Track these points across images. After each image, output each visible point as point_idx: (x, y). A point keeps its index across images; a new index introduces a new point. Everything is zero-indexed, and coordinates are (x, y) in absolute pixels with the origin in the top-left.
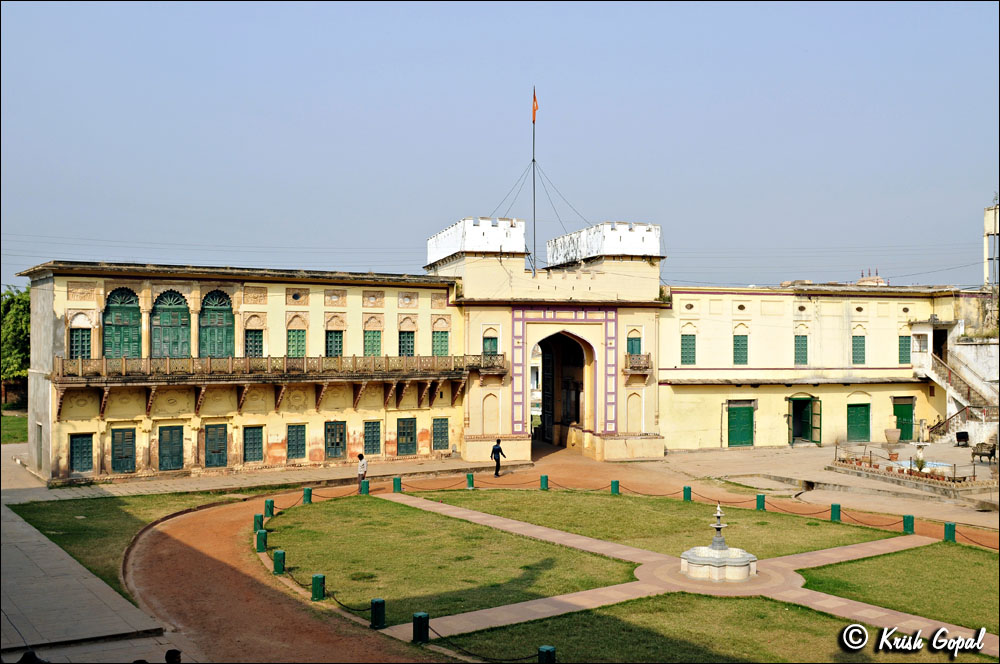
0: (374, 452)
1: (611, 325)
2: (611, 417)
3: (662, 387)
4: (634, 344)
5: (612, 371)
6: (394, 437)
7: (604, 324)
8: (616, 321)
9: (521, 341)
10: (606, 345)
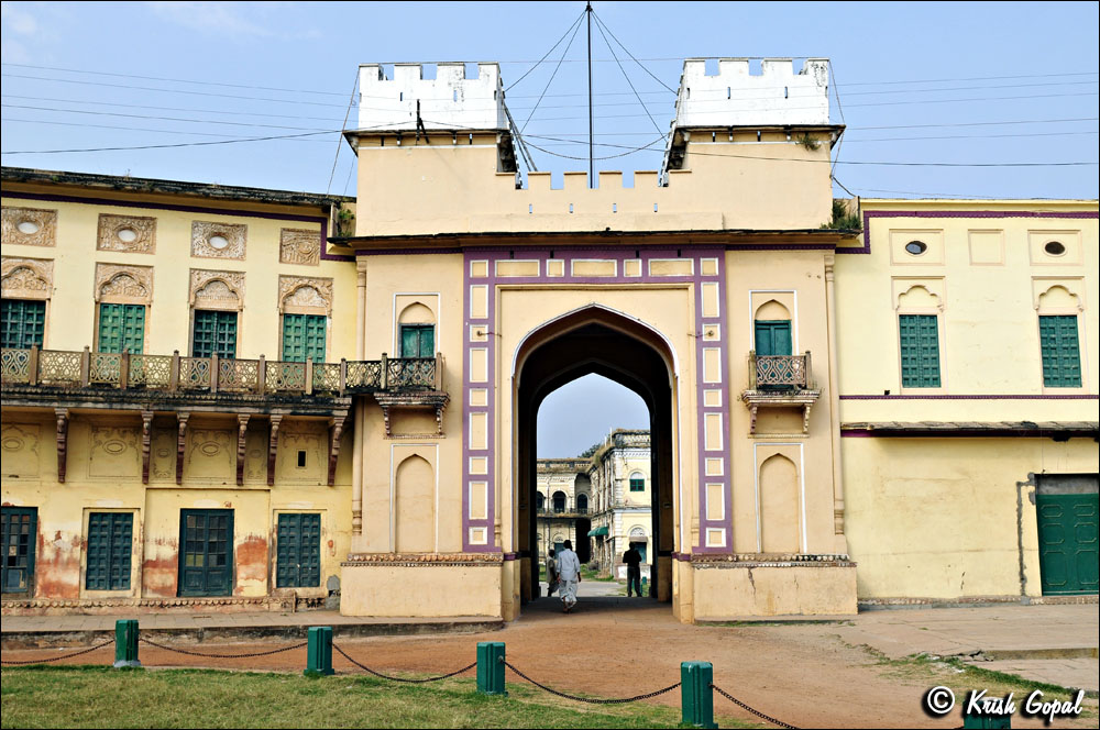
0: (112, 584)
1: (711, 292)
2: (716, 511)
3: (851, 441)
4: (772, 335)
5: (714, 399)
6: (169, 552)
7: (692, 287)
8: (721, 279)
9: (485, 329)
10: (699, 336)
